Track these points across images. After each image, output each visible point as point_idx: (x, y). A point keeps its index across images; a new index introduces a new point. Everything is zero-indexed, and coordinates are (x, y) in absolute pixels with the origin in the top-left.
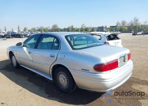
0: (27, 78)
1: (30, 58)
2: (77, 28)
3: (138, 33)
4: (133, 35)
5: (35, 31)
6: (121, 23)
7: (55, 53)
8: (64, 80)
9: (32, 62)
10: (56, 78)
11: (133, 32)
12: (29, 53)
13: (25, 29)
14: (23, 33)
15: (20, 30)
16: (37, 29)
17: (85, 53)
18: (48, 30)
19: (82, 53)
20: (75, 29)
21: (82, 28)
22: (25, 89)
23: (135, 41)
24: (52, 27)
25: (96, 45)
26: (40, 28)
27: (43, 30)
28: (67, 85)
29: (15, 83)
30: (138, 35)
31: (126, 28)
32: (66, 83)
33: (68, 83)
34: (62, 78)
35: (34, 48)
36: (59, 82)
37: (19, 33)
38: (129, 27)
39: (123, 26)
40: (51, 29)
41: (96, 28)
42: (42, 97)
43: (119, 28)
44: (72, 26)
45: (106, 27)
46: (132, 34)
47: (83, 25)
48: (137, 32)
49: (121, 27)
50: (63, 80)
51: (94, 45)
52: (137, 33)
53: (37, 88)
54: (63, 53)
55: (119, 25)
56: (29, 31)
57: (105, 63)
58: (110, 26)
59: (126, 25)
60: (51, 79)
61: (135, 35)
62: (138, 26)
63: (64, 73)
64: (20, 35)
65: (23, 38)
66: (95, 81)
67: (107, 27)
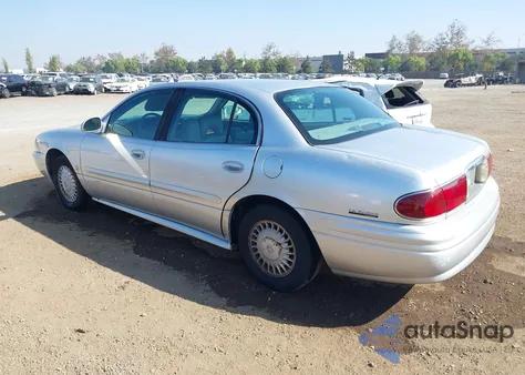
0: (129, 244)
1: (141, 172)
2: (248, 58)
3: (465, 80)
4: (446, 85)
5: (92, 72)
6: (404, 41)
7: (242, 155)
8: (277, 248)
9: (148, 188)
10: (247, 241)
11: (447, 75)
12: (137, 156)
13: (53, 64)
14: (51, 79)
15: (33, 67)
16: (97, 63)
17: (359, 157)
18: (139, 66)
19: (349, 157)
20: (240, 61)
21: (267, 59)
22: (138, 283)
23: (459, 107)
24: (157, 54)
25: (377, 127)
26: (108, 58)
27: (122, 67)
28: (289, 262)
29: (94, 264)
30: (464, 85)
31: (423, 62)
32: (287, 257)
33: (291, 257)
34: (269, 242)
35: (155, 139)
36: (258, 255)
37: (38, 79)
38: (431, 58)
39: (411, 54)
40: (152, 62)
41: (315, 60)
42: (207, 305)
43: (398, 62)
44: (230, 53)
45: (351, 57)
46: (445, 81)
47: (271, 48)
48: (460, 77)
49: (403, 56)
50: (272, 247)
51: (373, 127)
52: (462, 79)
53: (178, 277)
54: (274, 156)
55: (396, 51)
56: (68, 69)
57: (433, 190)
58: (367, 55)
59: (421, 51)
60: (228, 246)
61: (454, 86)
62: (464, 55)
63: (279, 226)
64: (40, 85)
65: (52, 95)
66: (398, 248)
67: (357, 57)
